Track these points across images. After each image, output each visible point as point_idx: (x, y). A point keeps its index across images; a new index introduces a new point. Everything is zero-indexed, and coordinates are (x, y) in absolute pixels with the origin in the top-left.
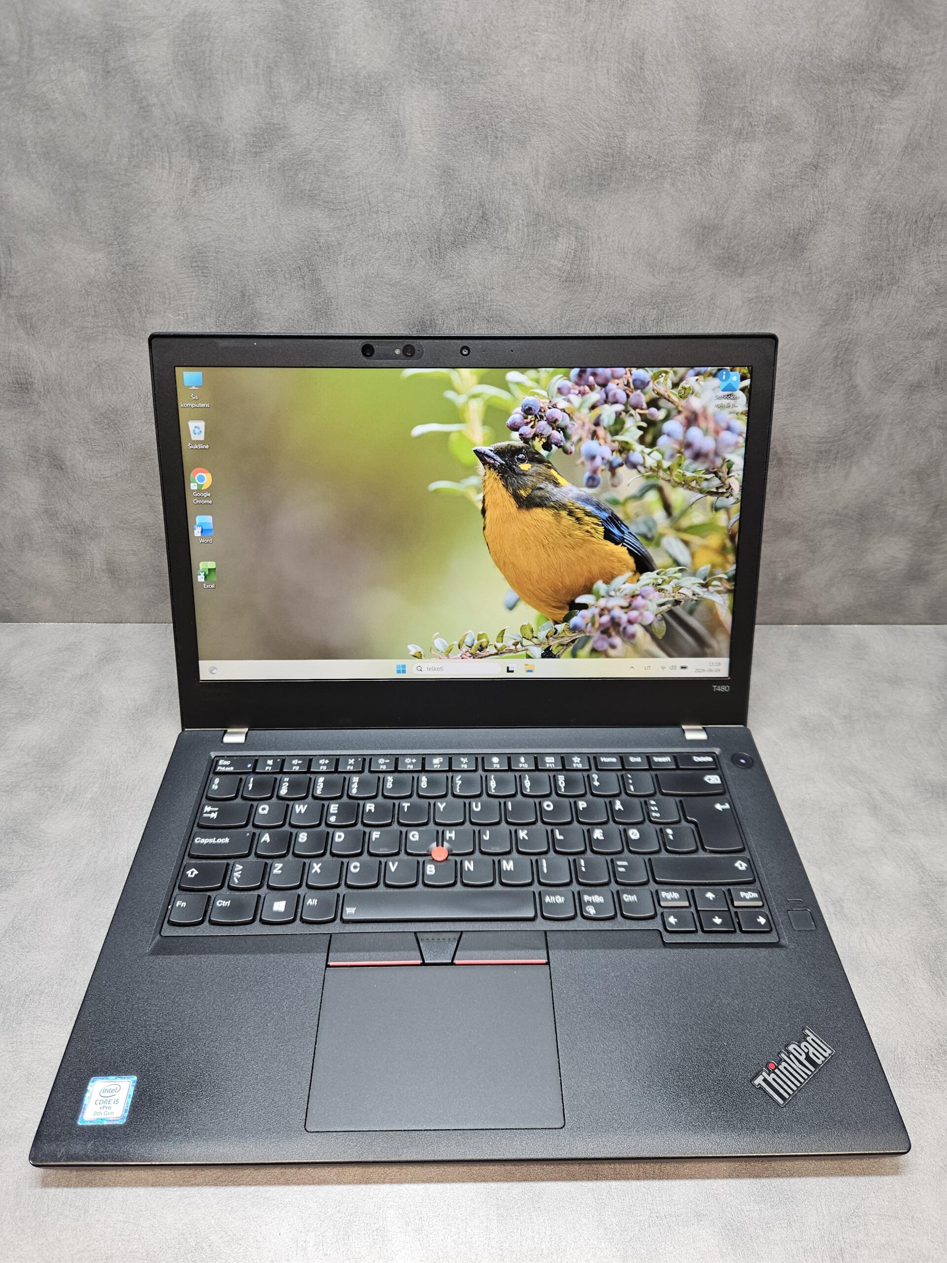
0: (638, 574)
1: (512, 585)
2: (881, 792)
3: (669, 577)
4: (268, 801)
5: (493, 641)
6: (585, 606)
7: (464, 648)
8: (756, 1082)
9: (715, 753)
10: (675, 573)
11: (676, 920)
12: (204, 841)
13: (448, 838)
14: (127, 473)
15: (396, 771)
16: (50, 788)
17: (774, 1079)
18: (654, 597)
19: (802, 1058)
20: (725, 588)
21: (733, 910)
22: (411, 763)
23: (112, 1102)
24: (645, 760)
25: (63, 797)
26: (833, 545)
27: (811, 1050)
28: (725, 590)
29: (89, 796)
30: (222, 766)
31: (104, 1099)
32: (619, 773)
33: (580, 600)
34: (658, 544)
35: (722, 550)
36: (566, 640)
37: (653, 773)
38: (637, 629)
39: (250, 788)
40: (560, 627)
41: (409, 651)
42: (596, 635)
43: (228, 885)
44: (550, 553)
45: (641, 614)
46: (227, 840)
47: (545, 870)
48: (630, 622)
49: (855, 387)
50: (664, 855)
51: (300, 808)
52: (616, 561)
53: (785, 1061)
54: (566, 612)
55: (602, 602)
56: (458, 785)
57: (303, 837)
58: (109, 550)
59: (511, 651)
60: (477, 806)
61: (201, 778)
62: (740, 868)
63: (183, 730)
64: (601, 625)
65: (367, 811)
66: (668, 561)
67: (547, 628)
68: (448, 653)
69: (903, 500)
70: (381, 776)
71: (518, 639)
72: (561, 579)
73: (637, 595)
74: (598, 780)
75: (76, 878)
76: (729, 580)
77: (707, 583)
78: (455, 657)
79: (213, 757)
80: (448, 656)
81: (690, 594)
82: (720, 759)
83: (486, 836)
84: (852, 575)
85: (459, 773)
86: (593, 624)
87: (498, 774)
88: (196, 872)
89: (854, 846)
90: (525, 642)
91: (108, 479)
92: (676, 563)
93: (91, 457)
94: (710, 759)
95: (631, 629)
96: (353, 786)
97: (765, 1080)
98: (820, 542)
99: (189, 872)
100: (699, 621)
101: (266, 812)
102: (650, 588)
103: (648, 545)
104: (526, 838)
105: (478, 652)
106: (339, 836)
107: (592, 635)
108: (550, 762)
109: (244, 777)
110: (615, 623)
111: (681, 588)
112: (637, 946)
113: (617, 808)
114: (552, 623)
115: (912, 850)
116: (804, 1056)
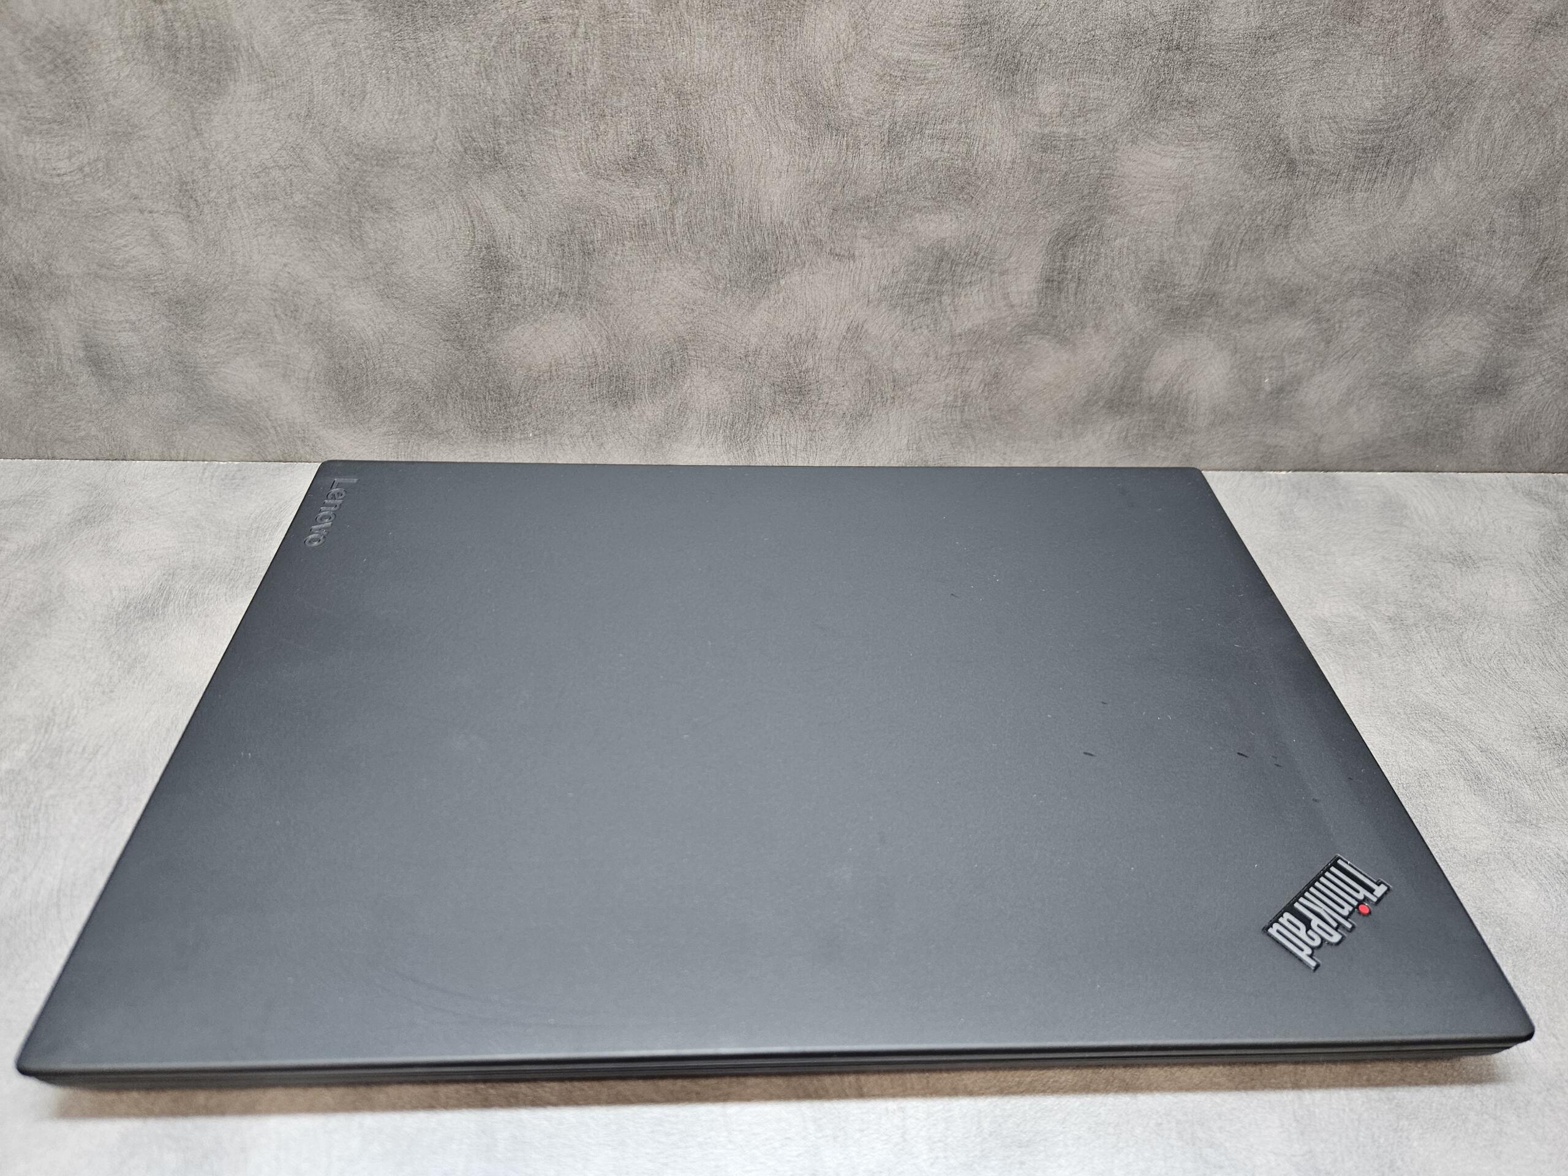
14: (100, 165)
26: (1362, 329)
49: (1439, 20)
58: (85, 320)
69: (1490, 246)
91: (67, 178)
93: (28, 132)
98: (1340, 322)
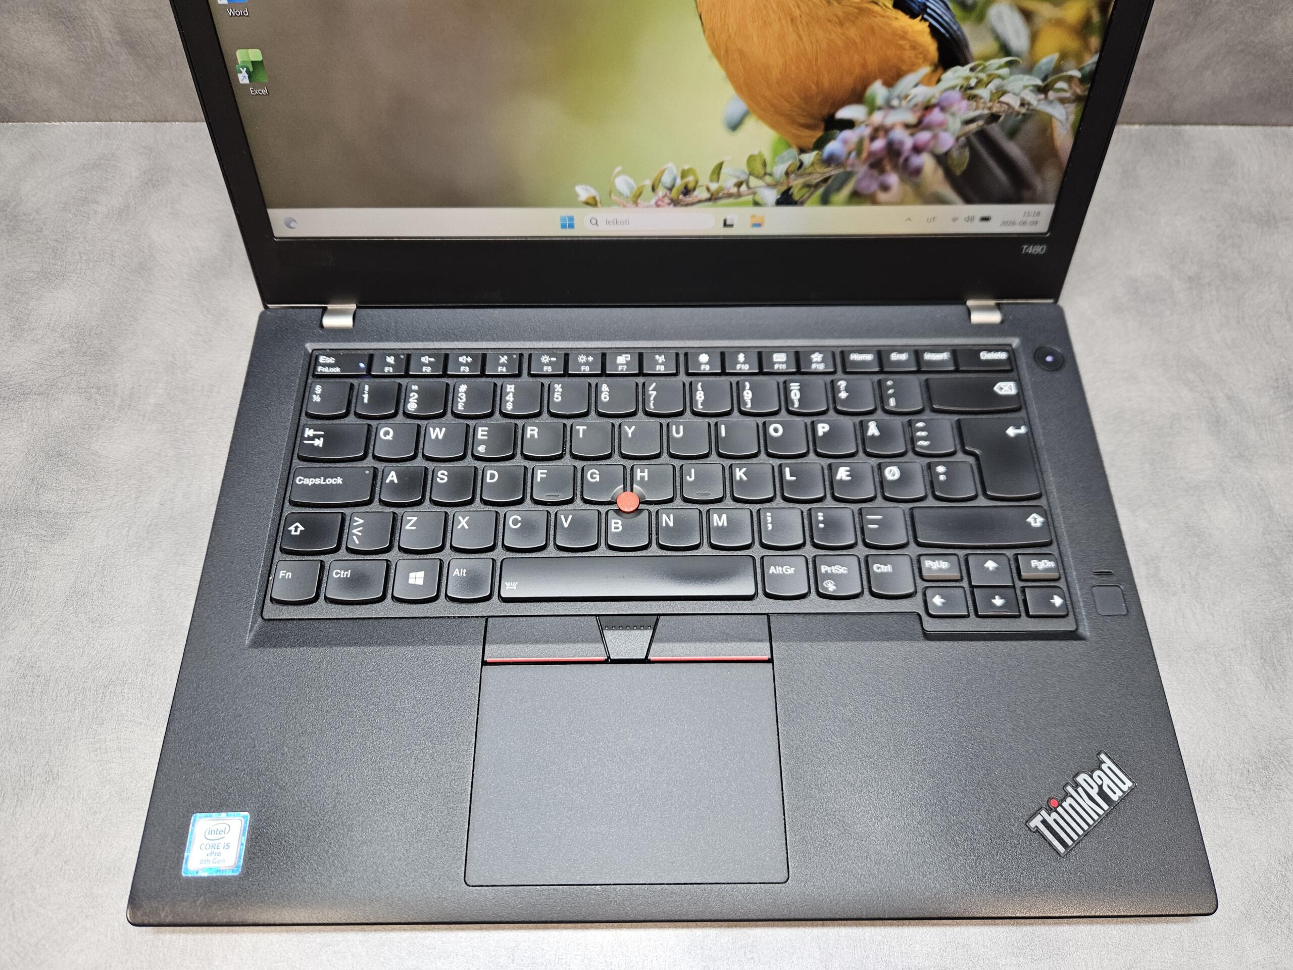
0: (940, 70)
1: (738, 89)
2: (1229, 398)
3: (989, 76)
4: (391, 421)
5: (704, 180)
6: (849, 124)
7: (661, 192)
8: (1032, 824)
9: (1010, 345)
10: (1000, 67)
11: (943, 600)
12: (309, 482)
13: (639, 479)
15: (566, 374)
16: (98, 388)
17: (1055, 821)
18: (960, 109)
19: (1094, 793)
20: (1075, 93)
21: (1019, 584)
22: (586, 364)
23: (221, 846)
24: (913, 357)
25: (118, 402)
27: (1107, 781)
28: (1073, 98)
29: (152, 401)
30: (324, 365)
31: (211, 842)
32: (876, 378)
33: (844, 113)
34: (981, 18)
35: (1084, 28)
36: (816, 178)
37: (924, 377)
38: (926, 161)
39: (366, 401)
40: (808, 158)
41: (577, 195)
42: (862, 169)
43: (347, 547)
44: (802, 33)
45: (935, 137)
46: (339, 481)
47: (770, 527)
48: (917, 149)
50: (931, 502)
51: (436, 433)
52: (907, 47)
53: (1072, 796)
54: (819, 134)
55: (878, 118)
56: (652, 398)
57: (442, 477)
59: (730, 196)
60: (678, 432)
61: (297, 382)
62: (1033, 524)
63: (266, 307)
64: (871, 154)
65: (528, 436)
66: (992, 46)
67: (789, 158)
68: (636, 198)
70: (546, 381)
71: (743, 177)
72: (815, 79)
73: (934, 106)
74: (847, 390)
75: (149, 523)
76: (1082, 80)
77: (1046, 86)
78: (646, 204)
79: (310, 351)
80: (636, 203)
81: (1015, 103)
82: (1017, 355)
83: (690, 477)
84: (1242, 51)
85: (653, 378)
86: (859, 153)
87: (705, 378)
88: (301, 528)
89: (1182, 478)
90: (753, 182)
92: (1005, 49)
94: (1003, 356)
95: (916, 160)
96: (507, 398)
97: (1044, 822)
99: (292, 528)
100: (1023, 148)
101: (389, 437)
102: (956, 94)
103: (964, 19)
104: (745, 478)
105: (681, 197)
106: (492, 475)
107: (856, 169)
108: (780, 361)
109: (355, 382)
110: (893, 151)
111: (1004, 93)
112: (887, 636)
113: (870, 433)
114: (794, 151)
115: (1259, 485)
116: (1096, 789)
